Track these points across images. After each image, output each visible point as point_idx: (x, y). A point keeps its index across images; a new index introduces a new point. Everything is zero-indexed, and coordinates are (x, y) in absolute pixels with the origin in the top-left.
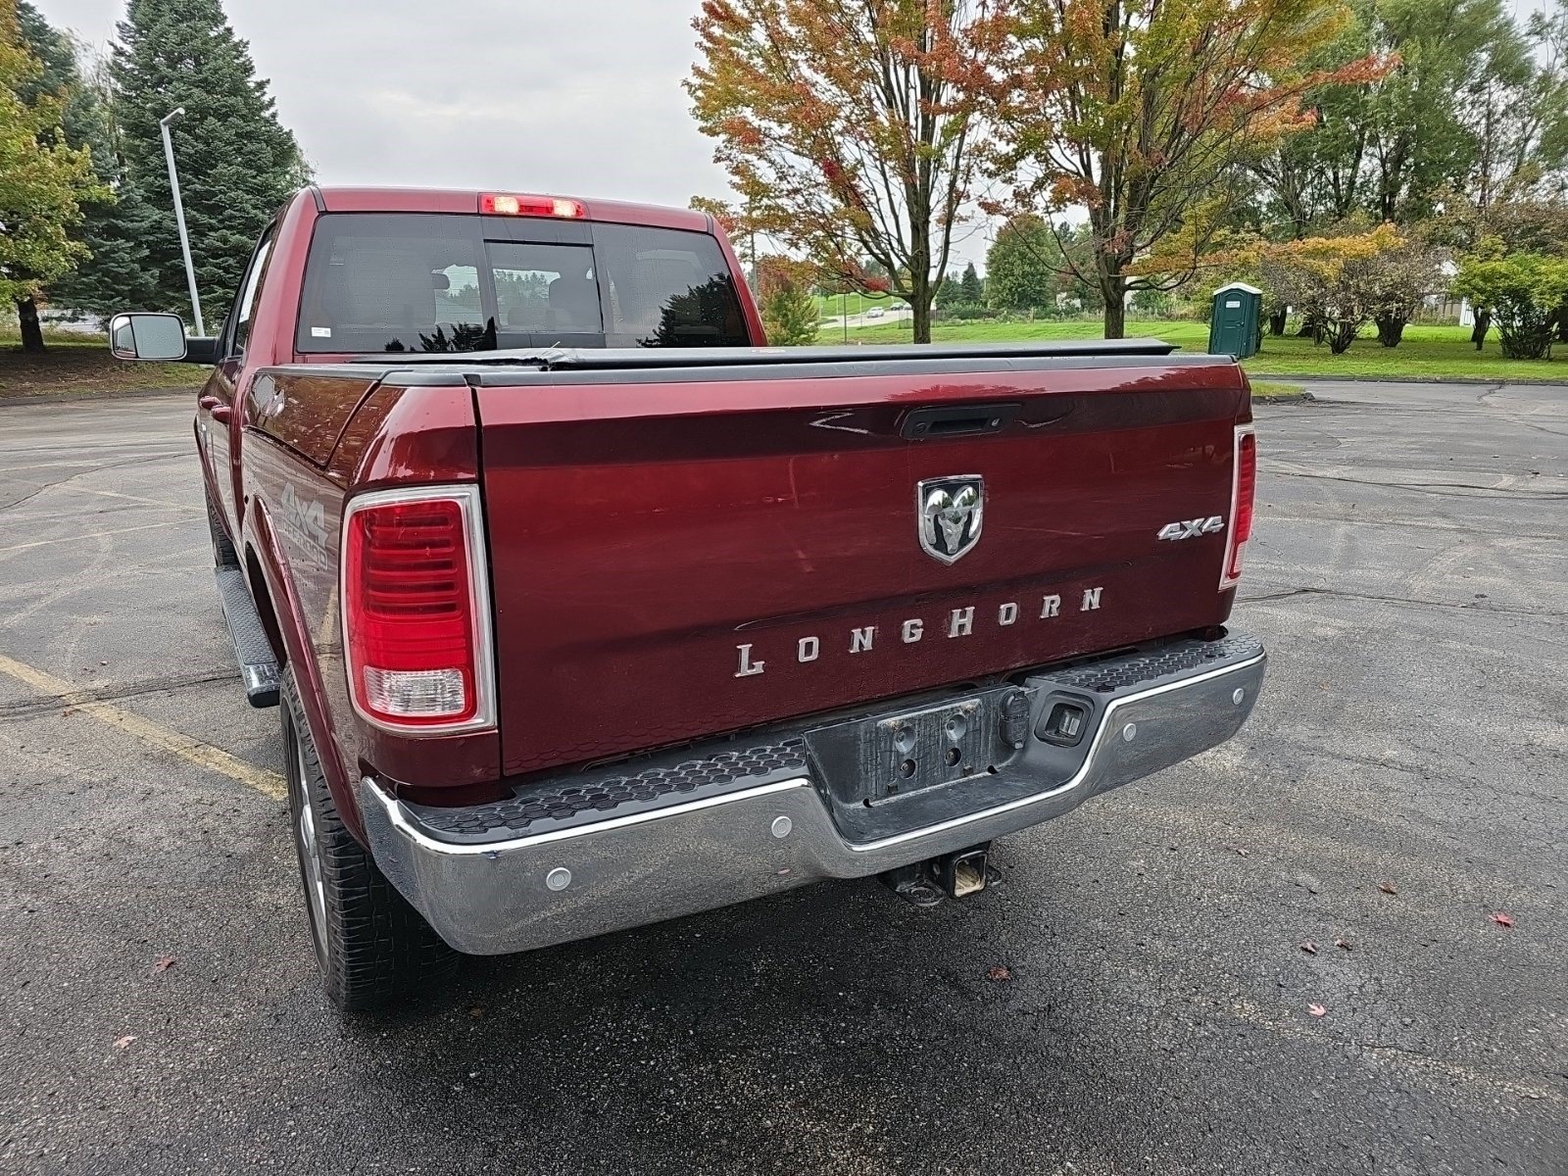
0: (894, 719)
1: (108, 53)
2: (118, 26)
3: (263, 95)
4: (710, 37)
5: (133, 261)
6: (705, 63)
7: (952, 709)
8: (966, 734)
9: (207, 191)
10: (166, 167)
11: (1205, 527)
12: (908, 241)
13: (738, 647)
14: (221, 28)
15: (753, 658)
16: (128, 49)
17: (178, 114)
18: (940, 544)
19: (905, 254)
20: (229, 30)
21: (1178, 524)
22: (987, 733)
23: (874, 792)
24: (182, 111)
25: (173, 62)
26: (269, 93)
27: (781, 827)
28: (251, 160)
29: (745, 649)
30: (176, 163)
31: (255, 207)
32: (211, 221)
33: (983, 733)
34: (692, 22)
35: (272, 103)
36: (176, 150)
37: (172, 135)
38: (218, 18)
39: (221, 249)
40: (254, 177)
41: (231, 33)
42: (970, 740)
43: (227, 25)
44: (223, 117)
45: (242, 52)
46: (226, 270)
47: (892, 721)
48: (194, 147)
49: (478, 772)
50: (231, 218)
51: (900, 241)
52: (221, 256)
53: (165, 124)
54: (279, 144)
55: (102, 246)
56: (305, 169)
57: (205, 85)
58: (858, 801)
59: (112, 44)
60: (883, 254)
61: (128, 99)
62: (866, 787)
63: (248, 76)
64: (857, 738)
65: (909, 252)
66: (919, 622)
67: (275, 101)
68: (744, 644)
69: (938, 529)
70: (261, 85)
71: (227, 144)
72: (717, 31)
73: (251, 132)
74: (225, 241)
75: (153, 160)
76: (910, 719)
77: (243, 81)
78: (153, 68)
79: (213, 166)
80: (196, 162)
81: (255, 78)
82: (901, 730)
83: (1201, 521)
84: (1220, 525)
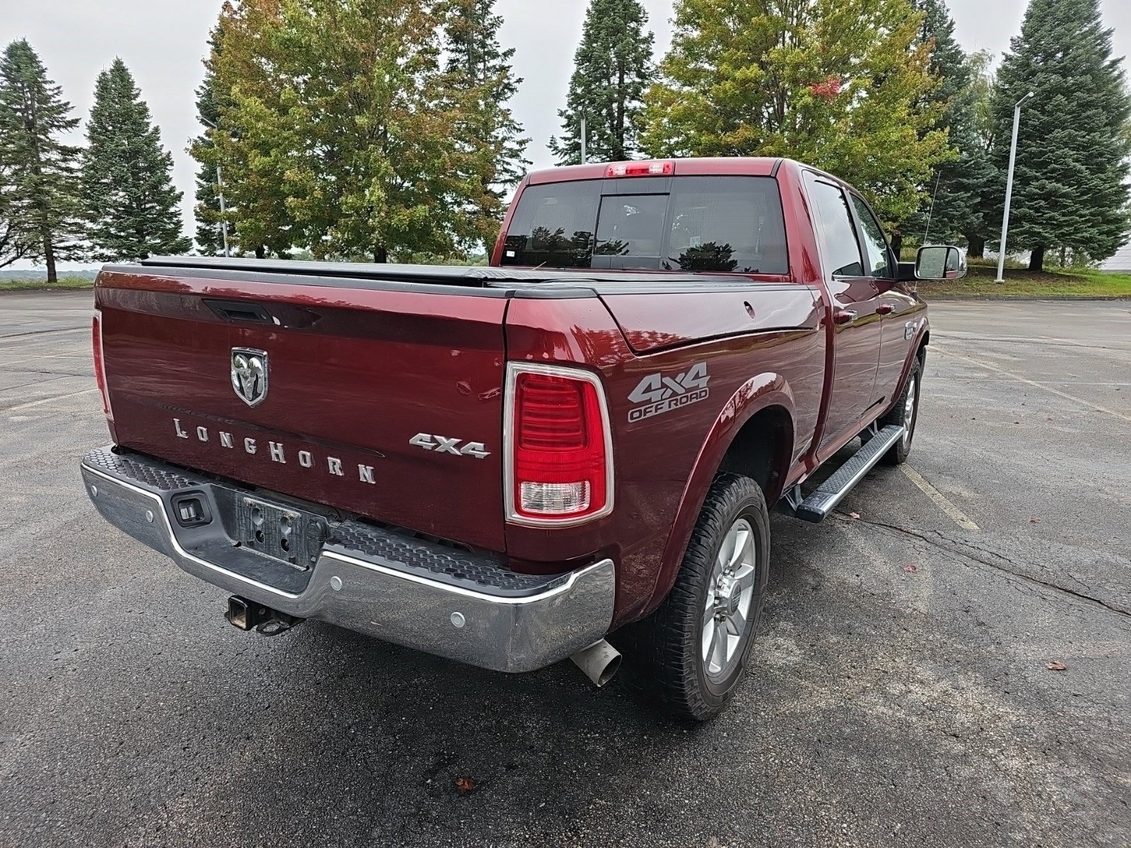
0: (250, 499)
1: (1001, 63)
2: (1012, 40)
3: (1114, 71)
5: (967, 207)
7: (283, 511)
9: (1041, 151)
11: (463, 449)
13: (174, 420)
14: (1093, 24)
15: (181, 429)
16: (1015, 55)
17: (1031, 97)
20: (1098, 23)
24: (1034, 94)
26: (1120, 68)
27: (149, 517)
29: (177, 423)
31: (1077, 160)
32: (1037, 174)
35: (1121, 75)
37: (1023, 111)
38: (1092, 17)
39: (1037, 194)
40: (1084, 137)
41: (1100, 26)
42: (294, 539)
43: (1099, 20)
44: (1068, 93)
45: (1105, 39)
46: (1037, 210)
48: (1039, 119)
50: (1053, 171)
52: (1036, 199)
53: (1018, 105)
54: (1116, 108)
55: (947, 197)
59: (1004, 54)
61: (1004, 91)
62: (239, 534)
63: (1105, 58)
64: (234, 501)
66: (252, 441)
69: (240, 382)
70: (1114, 63)
73: (1091, 101)
74: (1042, 188)
76: (259, 504)
77: (1098, 63)
78: (1028, 65)
79: (1051, 132)
80: (1038, 131)
81: (1111, 58)
82: (256, 511)
83: (459, 440)
84: (486, 453)
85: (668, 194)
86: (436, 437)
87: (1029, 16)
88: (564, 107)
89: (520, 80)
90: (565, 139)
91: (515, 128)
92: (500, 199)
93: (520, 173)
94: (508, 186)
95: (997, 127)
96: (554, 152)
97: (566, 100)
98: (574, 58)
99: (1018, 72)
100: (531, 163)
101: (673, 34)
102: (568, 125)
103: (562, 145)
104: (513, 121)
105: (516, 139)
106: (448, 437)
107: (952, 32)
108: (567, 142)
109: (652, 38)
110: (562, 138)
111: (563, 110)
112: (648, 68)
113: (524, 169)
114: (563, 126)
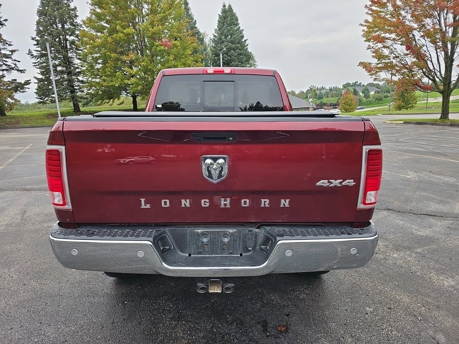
0: (200, 230)
1: (212, 37)
2: (215, 29)
3: (245, 43)
4: (372, 10)
6: (370, 19)
7: (224, 231)
8: (230, 241)
10: (220, 64)
11: (343, 184)
12: (443, 72)
13: (140, 199)
14: (238, 27)
15: (146, 203)
16: (216, 35)
17: (224, 50)
18: (210, 176)
19: (442, 77)
20: (239, 27)
21: (327, 181)
22: (240, 242)
23: (193, 252)
24: (225, 49)
25: (226, 37)
26: (247, 42)
27: (141, 254)
28: (240, 60)
29: (143, 200)
30: (223, 63)
33: (238, 242)
34: (365, 6)
35: (247, 45)
36: (223, 59)
37: (223, 55)
38: (237, 24)
41: (240, 28)
42: (232, 242)
43: (239, 26)
44: (234, 50)
45: (242, 32)
47: (200, 231)
49: (68, 220)
51: (440, 72)
53: (221, 53)
54: (248, 56)
56: (255, 61)
57: (233, 42)
58: (187, 253)
59: (213, 34)
60: (432, 77)
61: (215, 47)
62: (190, 250)
63: (243, 39)
64: (186, 234)
65: (443, 76)
66: (207, 200)
67: (249, 45)
68: (142, 198)
69: (209, 172)
70: (245, 41)
71: (235, 57)
72: (374, 8)
73: (241, 53)
75: (218, 62)
76: (205, 231)
77: (241, 40)
78: (221, 39)
79: (231, 63)
80: (227, 62)
81: (244, 39)
82: (203, 234)
83: (342, 180)
84: (354, 183)
85: (234, 81)
86: (331, 181)
87: (219, 22)
88: (34, 36)
89: (6, 20)
90: (37, 51)
91: (7, 43)
92: (2, 79)
93: (13, 66)
94: (5, 72)
95: (215, 60)
96: (31, 57)
97: (35, 33)
98: (36, 13)
99: (218, 41)
100: (19, 62)
101: (90, 9)
102: (37, 44)
103: (35, 53)
104: (5, 40)
105: (8, 49)
106: (336, 180)
107: (196, 24)
108: (38, 52)
109: (76, 9)
110: (35, 51)
111: (34, 37)
112: (77, 22)
113: (15, 64)
114: (35, 45)
